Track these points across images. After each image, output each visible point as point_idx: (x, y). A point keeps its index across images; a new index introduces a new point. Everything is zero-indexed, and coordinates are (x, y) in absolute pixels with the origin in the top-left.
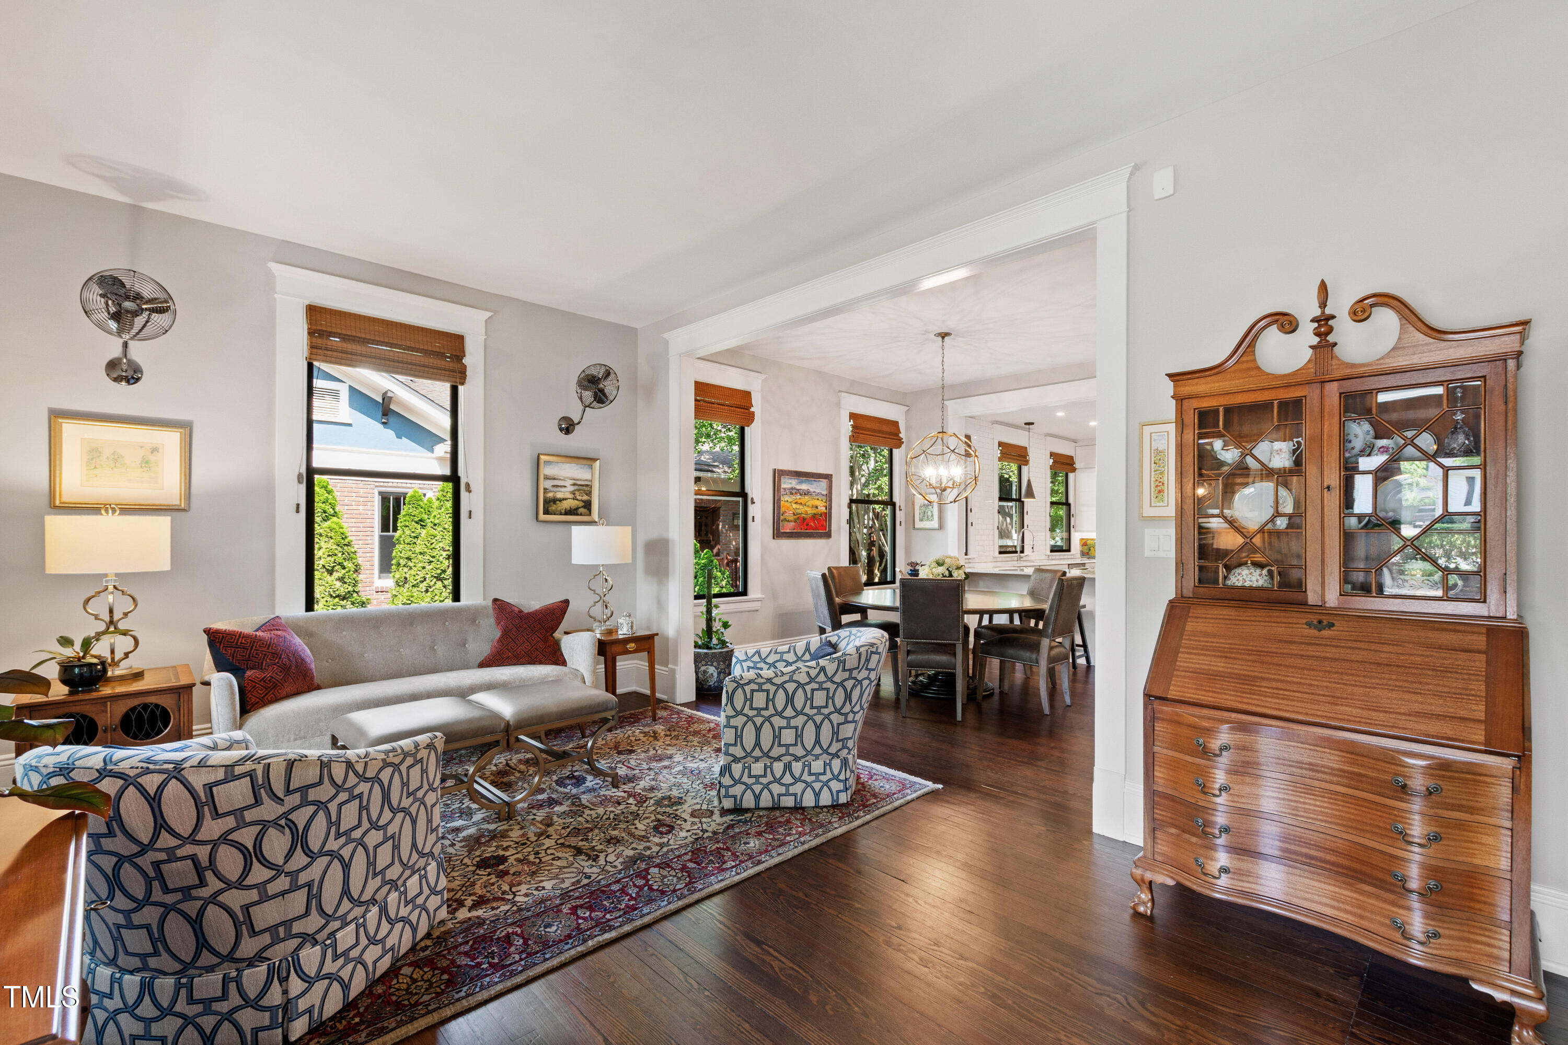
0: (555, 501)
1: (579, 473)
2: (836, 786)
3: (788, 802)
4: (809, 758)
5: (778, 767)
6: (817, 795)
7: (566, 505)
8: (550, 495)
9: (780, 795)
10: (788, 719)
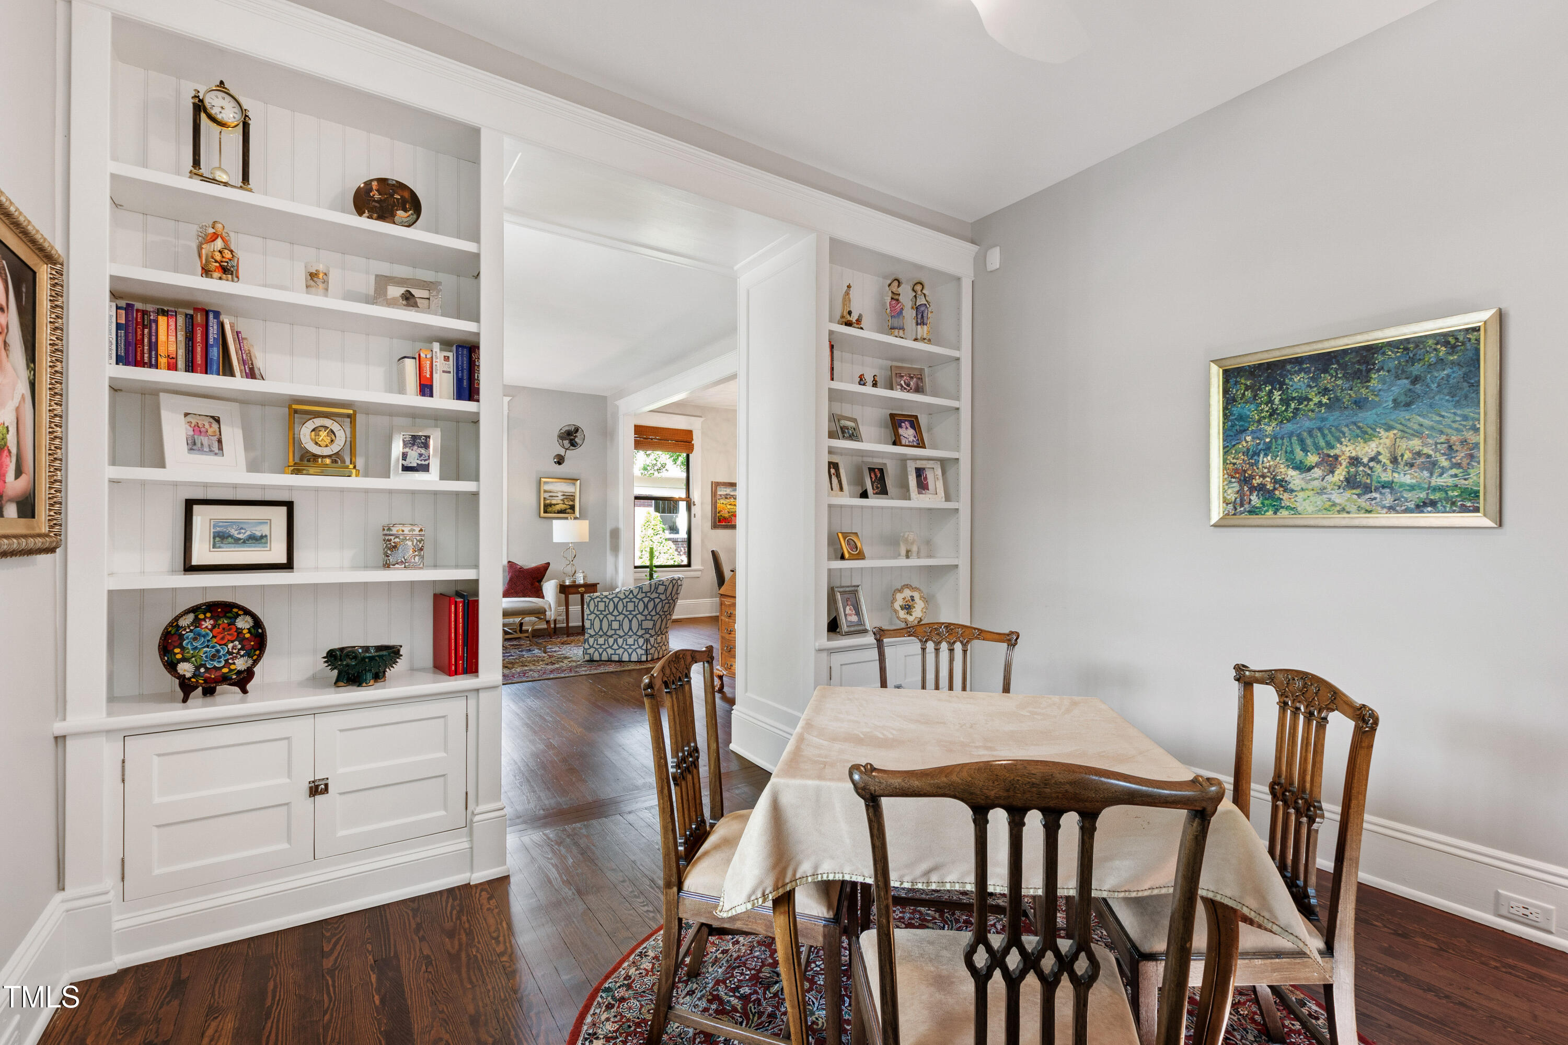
0: (551, 505)
1: (568, 488)
2: (640, 651)
3: (616, 658)
4: (626, 637)
5: (611, 641)
6: (630, 655)
7: (558, 507)
8: (548, 502)
9: (611, 654)
10: (615, 616)
